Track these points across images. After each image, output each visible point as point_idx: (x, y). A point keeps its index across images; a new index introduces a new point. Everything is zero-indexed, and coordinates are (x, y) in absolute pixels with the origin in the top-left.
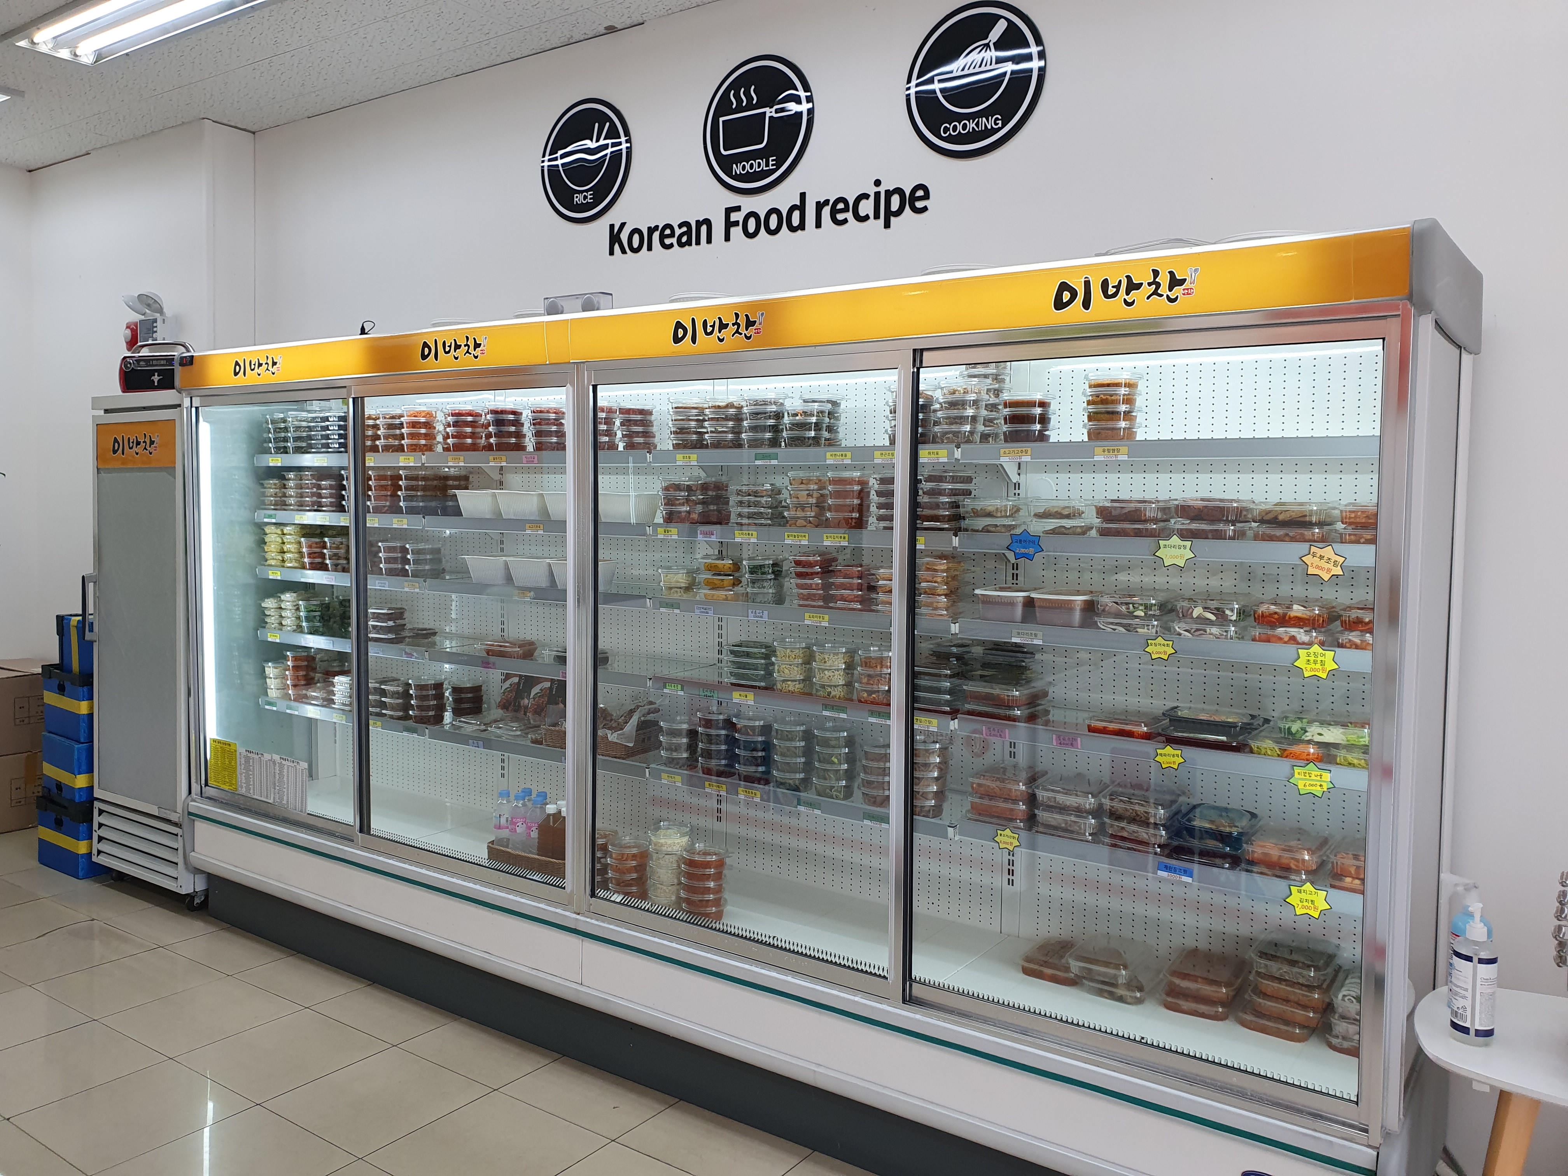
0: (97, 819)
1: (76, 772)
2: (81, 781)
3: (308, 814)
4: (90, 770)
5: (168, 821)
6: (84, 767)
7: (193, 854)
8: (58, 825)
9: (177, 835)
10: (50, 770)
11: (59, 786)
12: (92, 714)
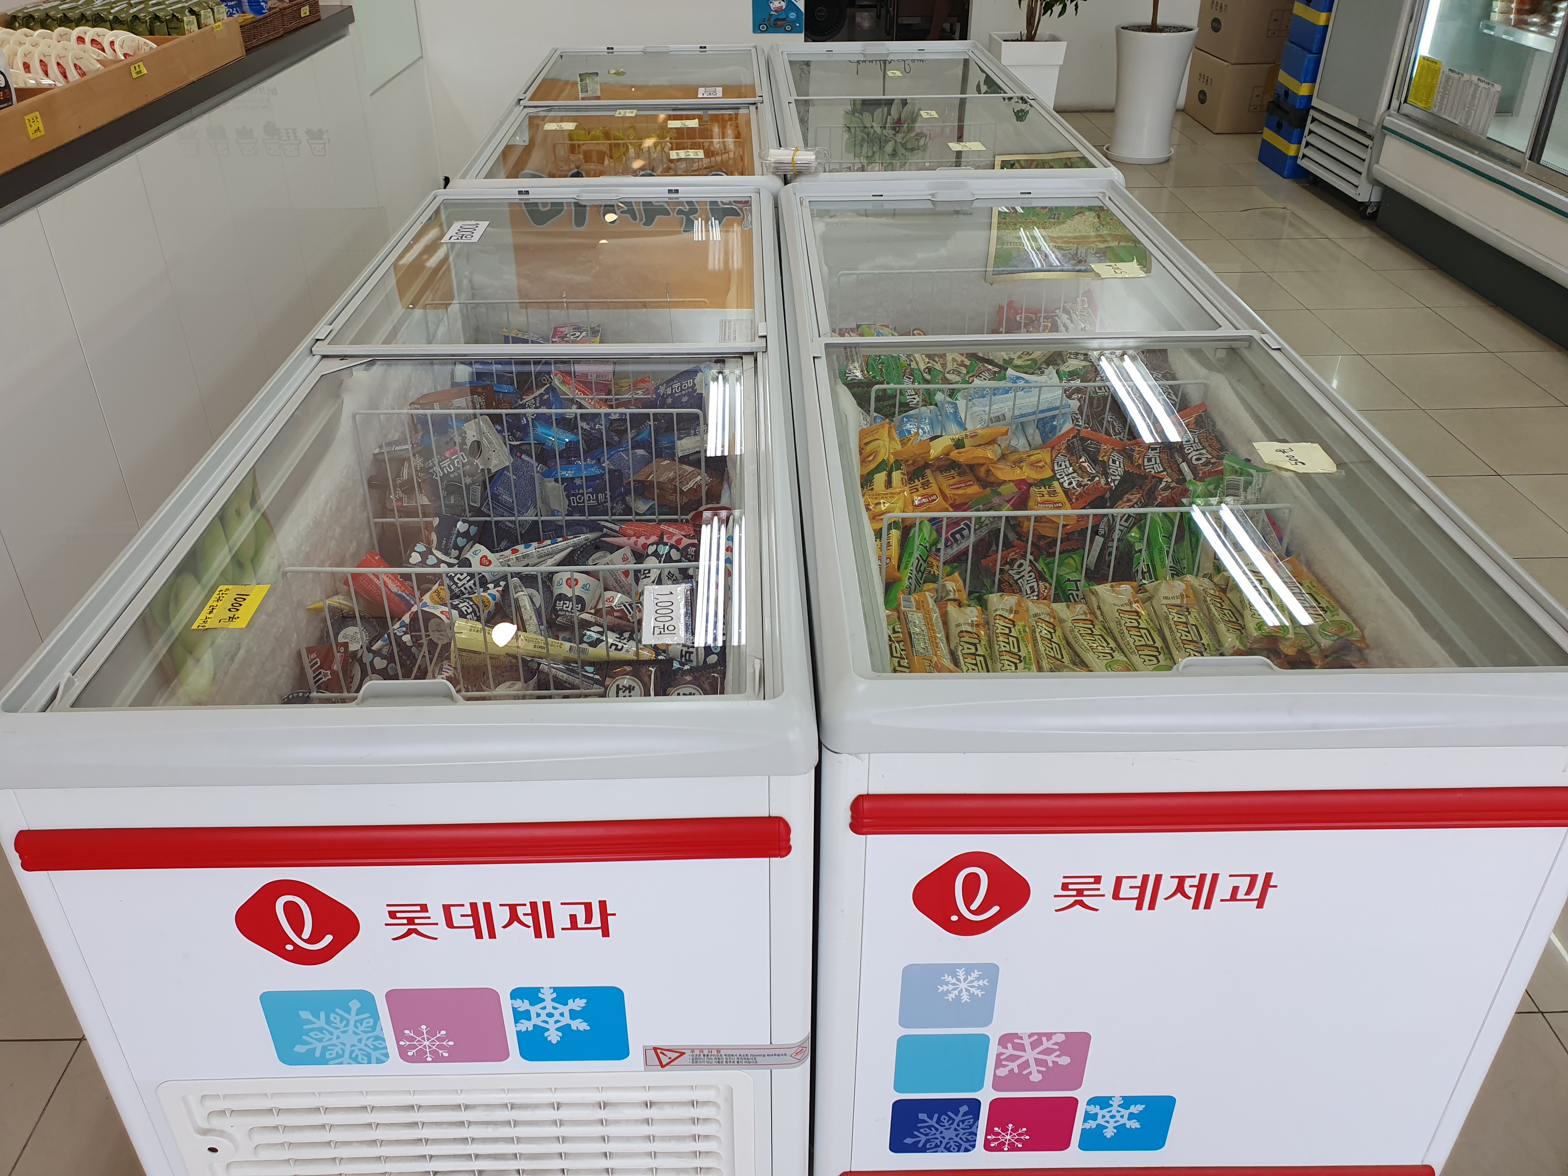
0: (1309, 126)
1: (1302, 80)
2: (1304, 90)
3: (1488, 138)
4: (1313, 81)
5: (1364, 133)
6: (1309, 77)
7: (1376, 166)
8: (1278, 129)
9: (1367, 147)
10: (1284, 78)
11: (1287, 92)
12: (1328, 26)
